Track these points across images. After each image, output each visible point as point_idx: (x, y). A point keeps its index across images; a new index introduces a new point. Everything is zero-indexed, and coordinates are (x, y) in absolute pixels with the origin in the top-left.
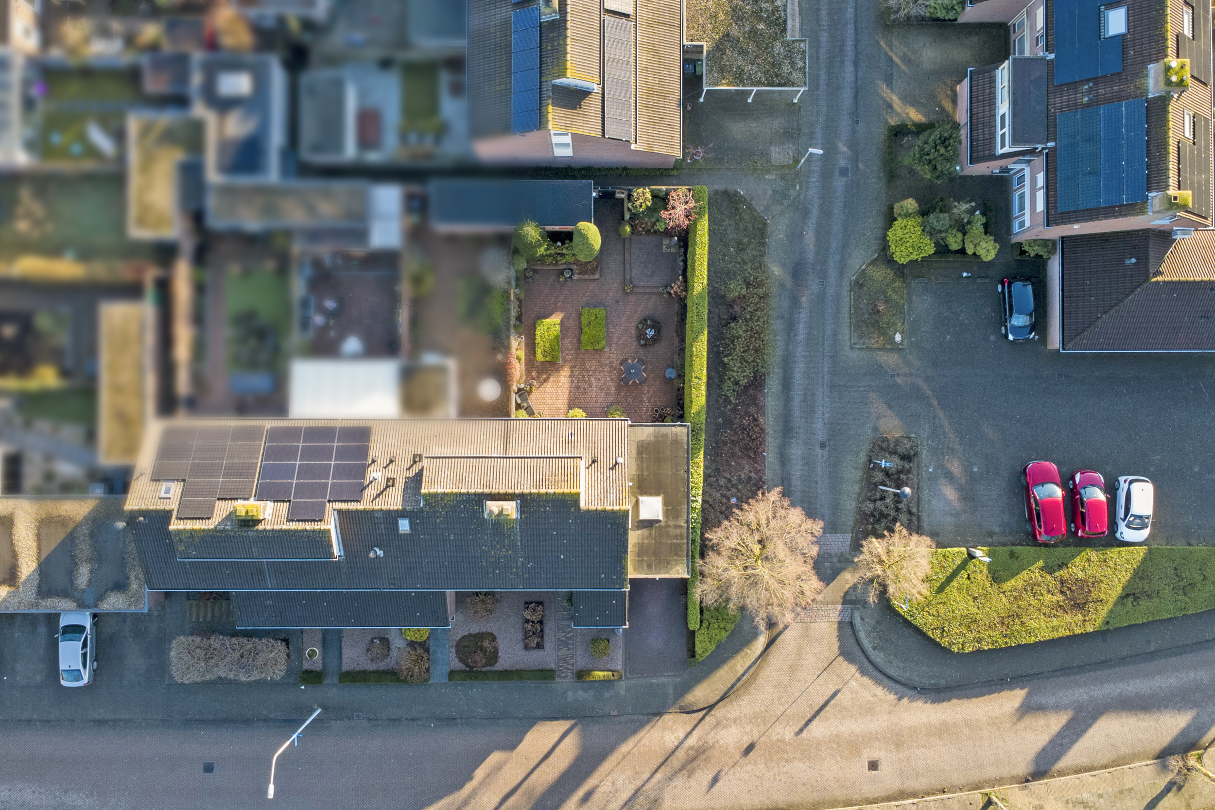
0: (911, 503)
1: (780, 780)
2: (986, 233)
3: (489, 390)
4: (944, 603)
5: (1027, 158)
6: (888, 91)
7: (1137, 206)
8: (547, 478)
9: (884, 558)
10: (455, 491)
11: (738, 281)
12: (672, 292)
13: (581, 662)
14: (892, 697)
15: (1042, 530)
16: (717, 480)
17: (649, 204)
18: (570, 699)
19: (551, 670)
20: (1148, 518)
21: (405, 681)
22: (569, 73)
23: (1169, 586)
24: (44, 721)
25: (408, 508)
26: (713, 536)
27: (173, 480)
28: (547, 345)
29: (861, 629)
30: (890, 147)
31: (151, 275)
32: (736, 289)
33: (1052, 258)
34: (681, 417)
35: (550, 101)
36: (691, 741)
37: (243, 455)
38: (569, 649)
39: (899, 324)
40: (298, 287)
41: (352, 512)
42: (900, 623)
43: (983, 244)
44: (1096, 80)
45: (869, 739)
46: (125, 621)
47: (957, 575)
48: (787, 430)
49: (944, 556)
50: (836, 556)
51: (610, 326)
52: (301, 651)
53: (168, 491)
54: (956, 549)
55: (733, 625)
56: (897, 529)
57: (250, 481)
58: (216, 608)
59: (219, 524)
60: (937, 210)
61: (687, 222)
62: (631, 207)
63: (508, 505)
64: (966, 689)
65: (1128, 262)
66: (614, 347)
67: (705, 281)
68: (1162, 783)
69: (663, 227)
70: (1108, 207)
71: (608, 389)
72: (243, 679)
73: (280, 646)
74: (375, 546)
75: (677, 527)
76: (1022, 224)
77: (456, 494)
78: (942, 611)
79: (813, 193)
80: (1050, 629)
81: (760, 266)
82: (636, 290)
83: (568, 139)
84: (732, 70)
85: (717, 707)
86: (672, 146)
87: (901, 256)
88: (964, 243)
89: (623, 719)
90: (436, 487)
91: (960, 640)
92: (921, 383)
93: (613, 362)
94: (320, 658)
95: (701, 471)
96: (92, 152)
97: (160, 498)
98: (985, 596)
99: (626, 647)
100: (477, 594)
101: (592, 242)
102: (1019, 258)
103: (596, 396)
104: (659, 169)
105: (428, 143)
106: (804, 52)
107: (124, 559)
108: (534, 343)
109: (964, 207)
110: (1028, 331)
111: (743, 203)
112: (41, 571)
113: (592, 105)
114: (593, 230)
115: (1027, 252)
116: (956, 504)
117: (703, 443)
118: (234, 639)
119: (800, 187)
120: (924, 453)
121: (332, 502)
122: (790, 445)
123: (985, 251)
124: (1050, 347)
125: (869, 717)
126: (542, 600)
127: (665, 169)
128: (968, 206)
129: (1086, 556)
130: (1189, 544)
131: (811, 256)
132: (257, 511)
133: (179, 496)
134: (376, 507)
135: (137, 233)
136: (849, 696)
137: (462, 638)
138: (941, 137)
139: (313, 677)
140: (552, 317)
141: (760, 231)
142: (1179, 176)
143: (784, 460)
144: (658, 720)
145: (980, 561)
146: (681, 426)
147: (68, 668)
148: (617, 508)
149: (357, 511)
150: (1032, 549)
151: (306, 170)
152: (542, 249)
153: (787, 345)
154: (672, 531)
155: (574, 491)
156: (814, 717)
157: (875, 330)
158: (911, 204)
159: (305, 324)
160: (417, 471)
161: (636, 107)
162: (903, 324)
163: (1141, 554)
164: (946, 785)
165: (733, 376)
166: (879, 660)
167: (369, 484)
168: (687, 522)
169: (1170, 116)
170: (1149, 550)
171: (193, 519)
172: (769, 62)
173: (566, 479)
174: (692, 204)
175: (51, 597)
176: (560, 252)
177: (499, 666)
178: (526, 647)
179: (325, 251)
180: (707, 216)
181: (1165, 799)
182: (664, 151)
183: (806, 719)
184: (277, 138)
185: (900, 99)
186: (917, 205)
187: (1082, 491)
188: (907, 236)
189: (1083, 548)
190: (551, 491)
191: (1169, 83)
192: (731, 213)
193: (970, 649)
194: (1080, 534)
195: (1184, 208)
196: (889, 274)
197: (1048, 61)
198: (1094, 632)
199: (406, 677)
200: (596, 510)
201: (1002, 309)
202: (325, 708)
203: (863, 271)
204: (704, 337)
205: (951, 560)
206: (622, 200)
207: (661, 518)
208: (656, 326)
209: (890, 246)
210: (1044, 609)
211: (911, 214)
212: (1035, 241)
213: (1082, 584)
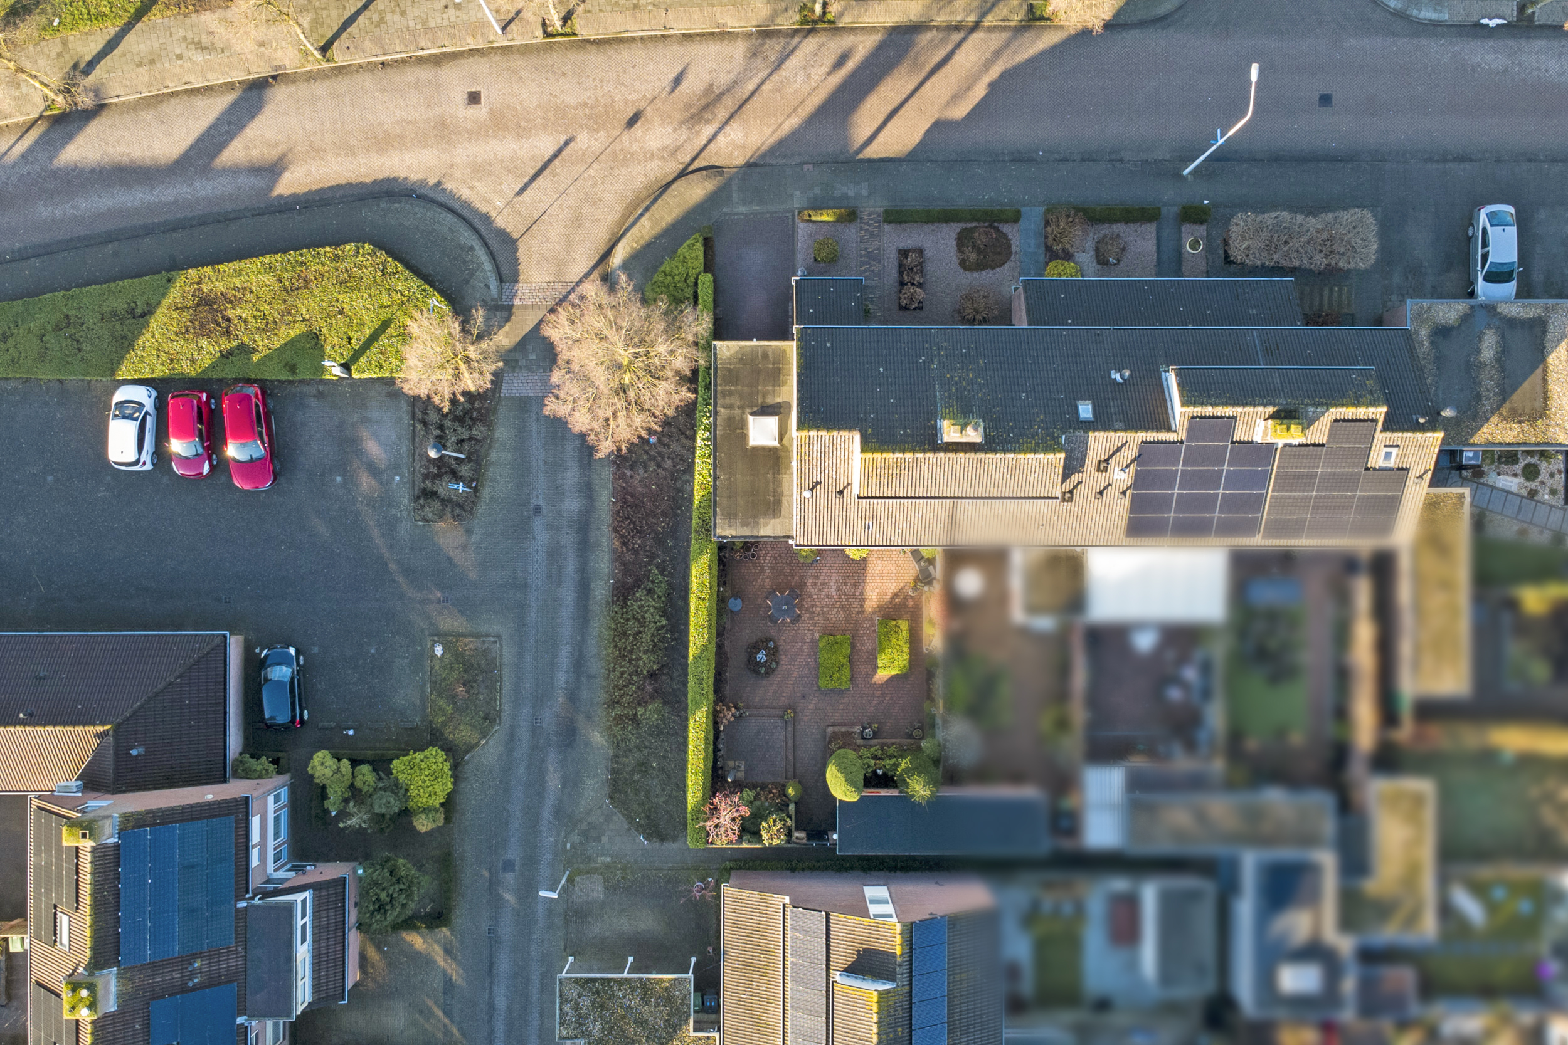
0: (424, 436)
1: (594, 80)
2: (324, 787)
3: (970, 583)
4: (382, 307)
5: (271, 886)
6: (449, 971)
7: (132, 824)
8: (902, 472)
9: (463, 367)
10: (1022, 456)
11: (647, 723)
12: (733, 710)
13: (851, 234)
14: (449, 186)
15: (254, 400)
16: (674, 466)
17: (764, 824)
18: (865, 185)
19: (889, 222)
20: (116, 416)
21: (1077, 209)
22: (875, 997)
23: (88, 328)
24: (1535, 161)
25: (1080, 433)
26: (686, 395)
27: (1381, 469)
28: (894, 641)
29: (489, 273)
30: (448, 899)
31: (1405, 732)
32: (650, 713)
33: (237, 755)
34: (721, 547)
35: (899, 959)
36: (708, 130)
37: (1291, 501)
38: (866, 249)
39: (437, 667)
40: (1216, 717)
41: (1153, 429)
42: (438, 281)
43: (328, 772)
44: (184, 990)
45: (479, 132)
46: (1434, 287)
47: (364, 343)
48: (584, 531)
49: (381, 367)
50: (521, 367)
51: (812, 665)
52: (1209, 249)
53: (1388, 456)
54: (365, 376)
55: (654, 280)
56: (448, 403)
57: (1283, 468)
58: (1316, 304)
59: (1323, 414)
60: (388, 816)
61: (716, 801)
62: (788, 820)
63: (954, 437)
64: (353, 195)
65: (141, 750)
66: (808, 638)
67: (691, 724)
68: (99, 72)
69: (745, 794)
70: (171, 823)
71: (815, 584)
72: (1285, 215)
73: (1237, 254)
74: (1122, 384)
75: (730, 407)
76: (277, 799)
77: (1020, 452)
78: (385, 296)
79: (548, 838)
80: (244, 273)
81: (618, 743)
82: (779, 712)
83: (873, 909)
84: (656, 1000)
85: (676, 174)
86: (735, 899)
87: (435, 757)
88: (353, 773)
89: (797, 159)
90: (1046, 461)
91: (361, 259)
92: (410, 592)
93: (809, 618)
94: (1184, 240)
95: (698, 478)
96: (1479, 890)
97: (1397, 446)
98: (328, 316)
99: (793, 251)
100: (985, 321)
101: (839, 775)
102: (281, 755)
103: (832, 575)
104: (749, 869)
105: (1048, 902)
106: (562, 1024)
107: (1438, 369)
108: (910, 643)
109: (353, 822)
110: (269, 658)
111: (639, 825)
112: (1543, 352)
113: (843, 955)
114: (839, 791)
115: (270, 762)
116: (365, 434)
117: (695, 515)
118: (1297, 265)
119: (565, 846)
120: (406, 501)
121: (1178, 441)
122: (580, 510)
123: (327, 764)
124: (241, 638)
125: (479, 160)
126: (901, 313)
127: (741, 869)
128: (349, 822)
129: (197, 367)
130: (60, 381)
131: (552, 756)
132: (1276, 431)
133: (1373, 449)
134: (1122, 434)
135: (1423, 786)
136: (505, 187)
137: (1004, 264)
138: (386, 911)
139: (1193, 215)
140: (887, 677)
141: (617, 788)
142: (77, 864)
143: (588, 492)
144: (750, 158)
145: (334, 360)
146: (724, 537)
147: (1506, 228)
148: (813, 433)
149: (1146, 430)
150: (267, 376)
151: (1204, 867)
152: (903, 766)
153: (583, 641)
154: (735, 401)
155: (869, 455)
156: (550, 161)
157: (469, 660)
158: (423, 824)
159: (1206, 668)
160: (1068, 480)
161: (784, 952)
162: (432, 668)
163: (124, 369)
164: (380, 73)
165: (654, 600)
166: (466, 234)
167: (1131, 463)
168: (716, 413)
169: (88, 943)
170: (114, 374)
171: (1356, 420)
172: (608, 1010)
173: (879, 470)
174: (709, 824)
175: (1530, 319)
176: (878, 762)
177: (956, 228)
178: (920, 252)
179: (1182, 763)
180: (689, 808)
181: (94, 53)
182: (746, 894)
183: (560, 158)
184: (1245, 909)
185: (435, 962)
186: (415, 824)
187: (200, 451)
188: (428, 783)
189: (202, 376)
190: (898, 455)
191: (91, 987)
192: (656, 813)
193: (348, 247)
194: (205, 395)
195: (72, 824)
196: (450, 733)
197: (245, 1015)
198: (186, 269)
199: (1075, 215)
200: (839, 430)
201: (302, 688)
202: (1178, 176)
203: (484, 737)
204: (692, 652)
205: (373, 362)
206: (797, 829)
207: (750, 418)
208: (753, 667)
209: (450, 769)
210: (252, 298)
211: (422, 812)
212: (260, 777)
213: (202, 331)
